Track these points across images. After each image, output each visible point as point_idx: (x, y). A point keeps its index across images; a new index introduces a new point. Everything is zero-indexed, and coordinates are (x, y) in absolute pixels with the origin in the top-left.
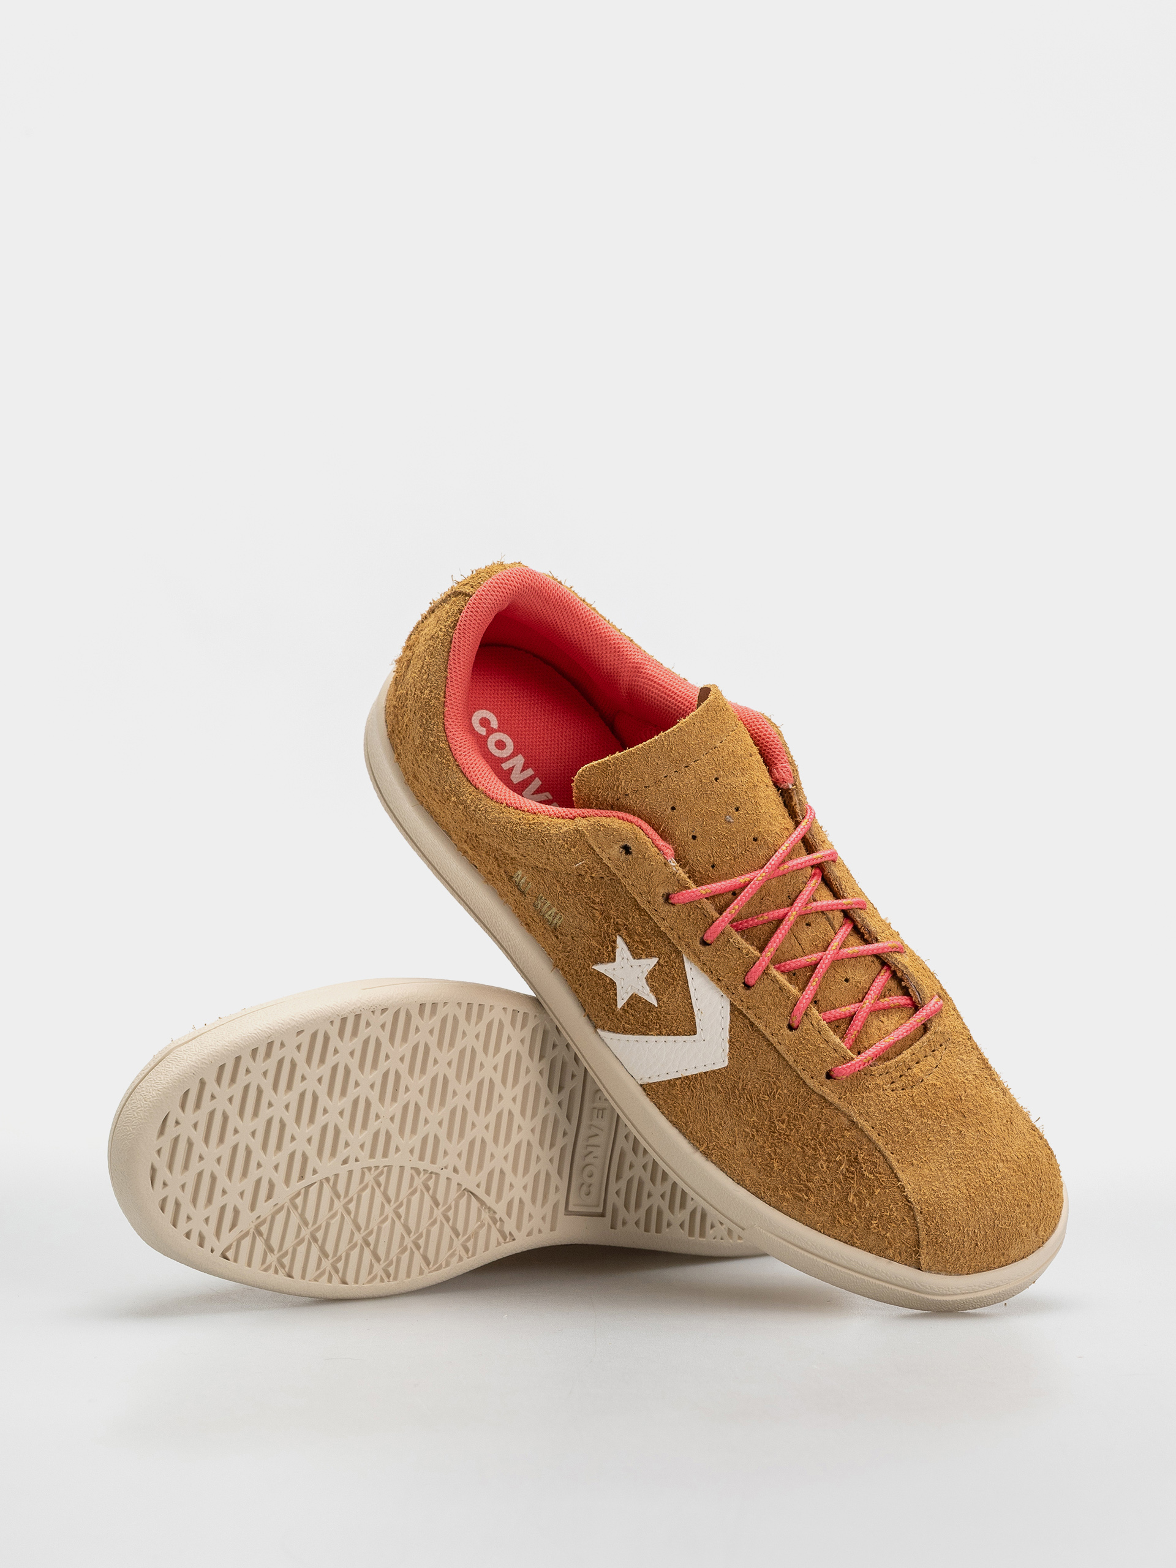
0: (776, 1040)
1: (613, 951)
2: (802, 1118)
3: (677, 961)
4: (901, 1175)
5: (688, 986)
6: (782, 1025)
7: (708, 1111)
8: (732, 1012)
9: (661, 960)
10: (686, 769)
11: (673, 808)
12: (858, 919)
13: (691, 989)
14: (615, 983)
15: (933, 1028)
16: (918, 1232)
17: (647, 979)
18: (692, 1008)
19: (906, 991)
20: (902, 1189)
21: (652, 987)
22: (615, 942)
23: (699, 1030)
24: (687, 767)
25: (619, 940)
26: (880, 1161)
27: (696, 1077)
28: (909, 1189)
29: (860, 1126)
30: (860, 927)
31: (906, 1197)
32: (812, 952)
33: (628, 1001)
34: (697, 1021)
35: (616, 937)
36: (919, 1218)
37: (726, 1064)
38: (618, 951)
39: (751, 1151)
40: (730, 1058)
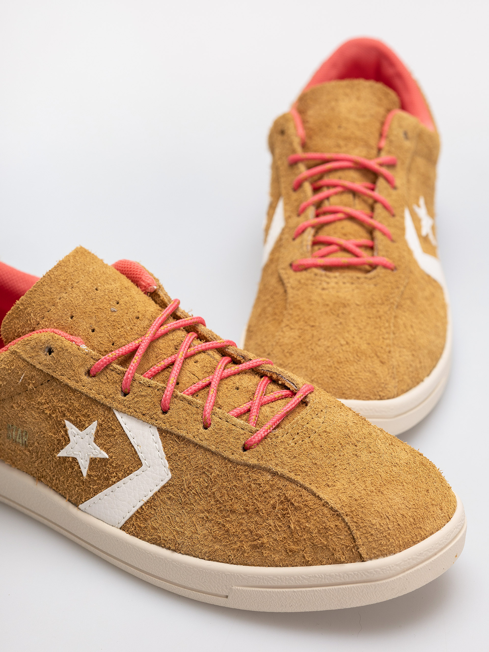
0: (198, 439)
1: (66, 434)
2: (236, 487)
3: (110, 416)
4: (321, 496)
5: (124, 431)
6: (198, 428)
7: (170, 517)
8: (161, 434)
9: (99, 420)
10: (73, 289)
11: (72, 317)
12: (233, 352)
13: (127, 432)
14: (76, 458)
15: (311, 400)
16: (350, 531)
17: (95, 442)
18: (133, 446)
19: (284, 387)
20: (326, 504)
21: (100, 445)
22: (65, 426)
23: (143, 461)
24: (72, 288)
25: (67, 423)
26: (304, 492)
27: (153, 498)
28: (332, 503)
29: (279, 473)
30: (235, 357)
31: (332, 508)
32: (205, 378)
33: (89, 466)
34: (139, 454)
35: (64, 421)
36: (347, 519)
37: (170, 475)
38: (69, 432)
39: (209, 530)
40: (171, 470)
